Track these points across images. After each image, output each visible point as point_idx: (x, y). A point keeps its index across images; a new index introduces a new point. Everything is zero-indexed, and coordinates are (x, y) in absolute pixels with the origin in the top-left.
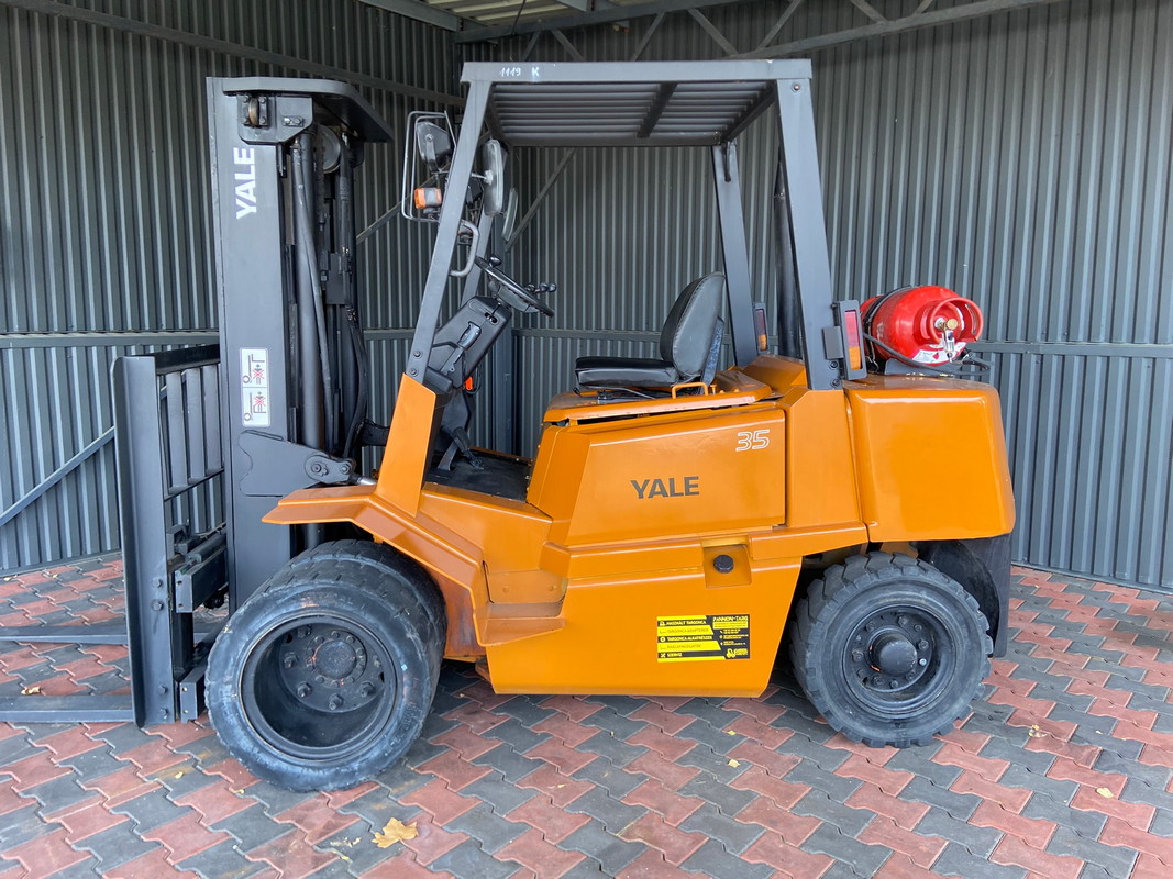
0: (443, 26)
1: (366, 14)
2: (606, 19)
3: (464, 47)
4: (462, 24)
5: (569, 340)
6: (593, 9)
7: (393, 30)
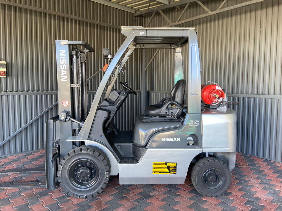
0: (130, 12)
1: (110, 9)
2: (173, 6)
3: (136, 17)
4: (136, 11)
5: (162, 94)
6: (169, 4)
7: (117, 13)
